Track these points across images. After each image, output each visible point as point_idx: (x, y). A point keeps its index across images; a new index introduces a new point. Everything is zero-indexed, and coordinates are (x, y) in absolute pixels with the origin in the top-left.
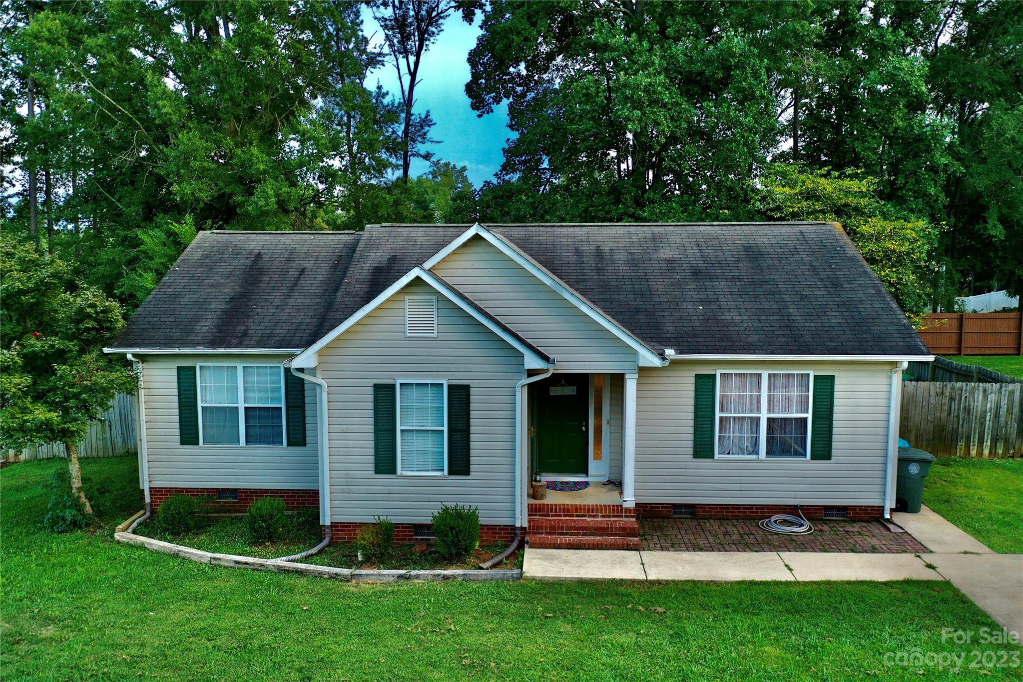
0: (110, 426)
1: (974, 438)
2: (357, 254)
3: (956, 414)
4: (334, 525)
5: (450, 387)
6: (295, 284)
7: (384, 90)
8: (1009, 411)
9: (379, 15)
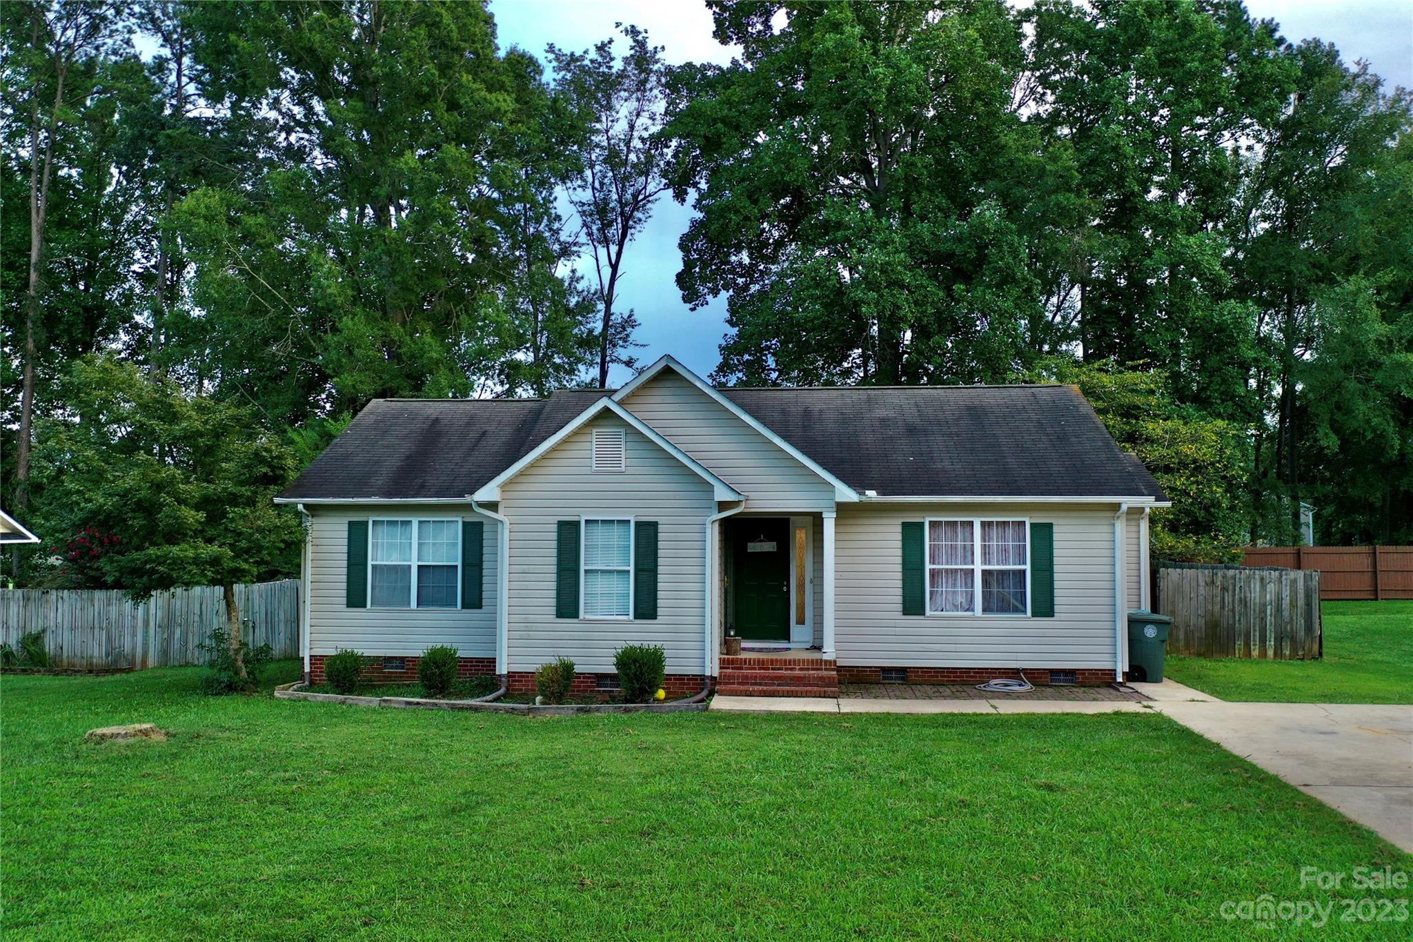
0: (254, 627)
1: (1254, 635)
2: (543, 416)
3: (1231, 607)
4: (511, 675)
5: (638, 524)
6: (476, 445)
7: (578, 274)
8: (1293, 604)
9: (576, 199)
